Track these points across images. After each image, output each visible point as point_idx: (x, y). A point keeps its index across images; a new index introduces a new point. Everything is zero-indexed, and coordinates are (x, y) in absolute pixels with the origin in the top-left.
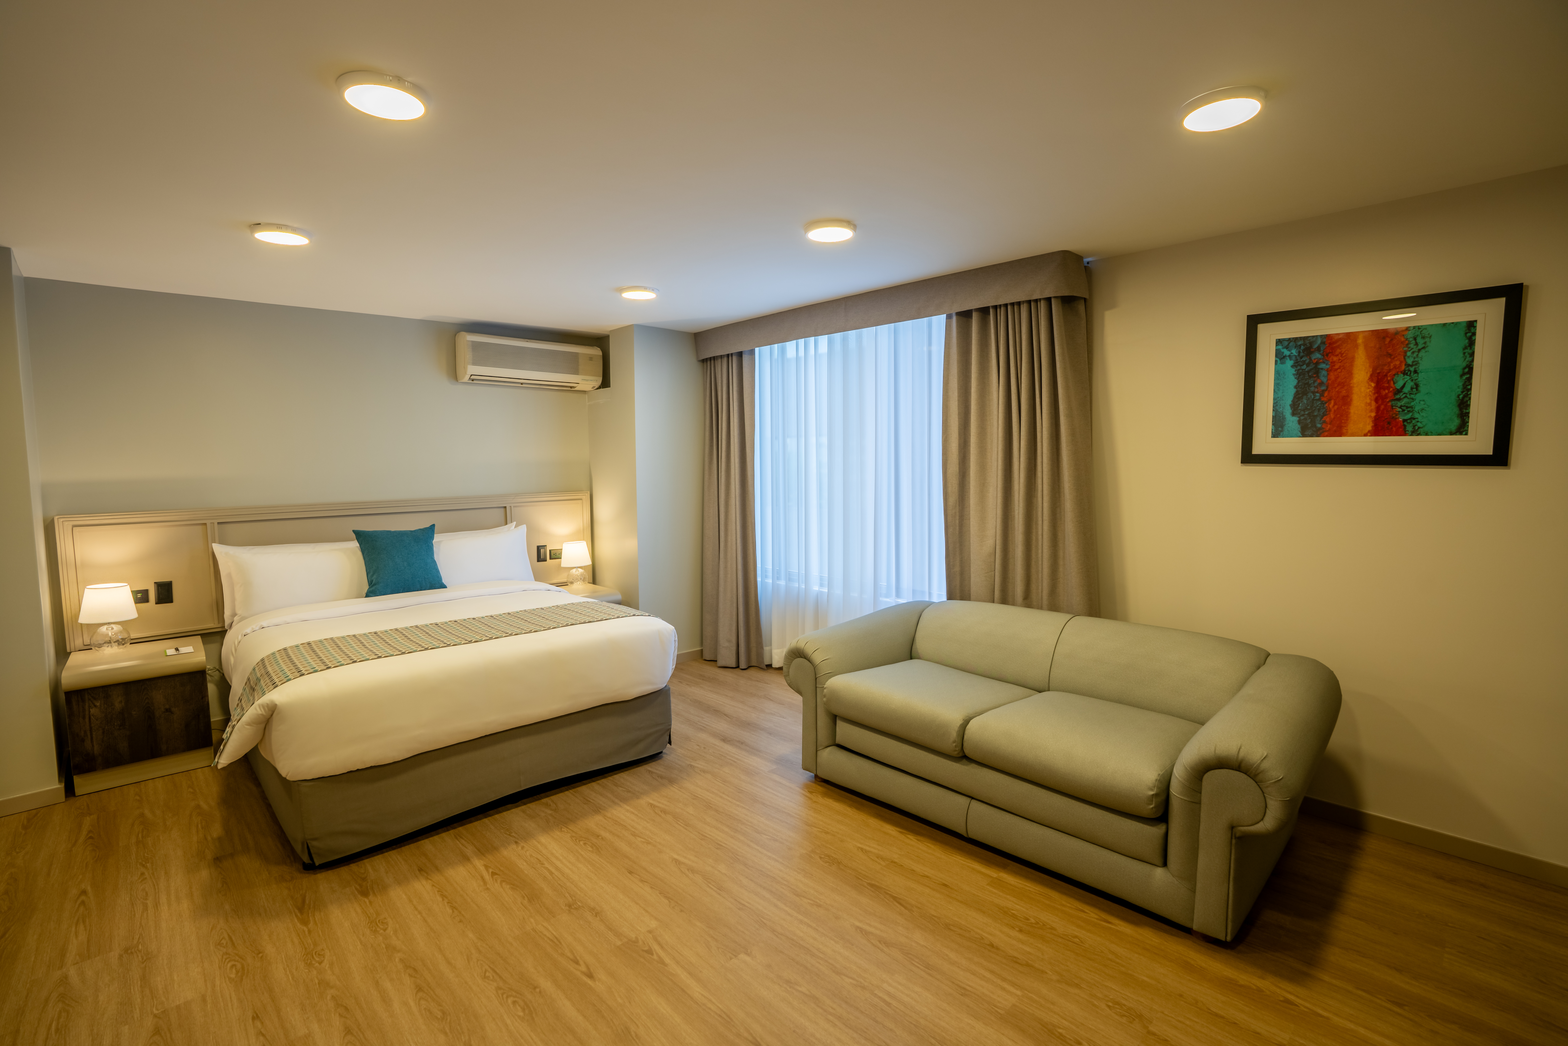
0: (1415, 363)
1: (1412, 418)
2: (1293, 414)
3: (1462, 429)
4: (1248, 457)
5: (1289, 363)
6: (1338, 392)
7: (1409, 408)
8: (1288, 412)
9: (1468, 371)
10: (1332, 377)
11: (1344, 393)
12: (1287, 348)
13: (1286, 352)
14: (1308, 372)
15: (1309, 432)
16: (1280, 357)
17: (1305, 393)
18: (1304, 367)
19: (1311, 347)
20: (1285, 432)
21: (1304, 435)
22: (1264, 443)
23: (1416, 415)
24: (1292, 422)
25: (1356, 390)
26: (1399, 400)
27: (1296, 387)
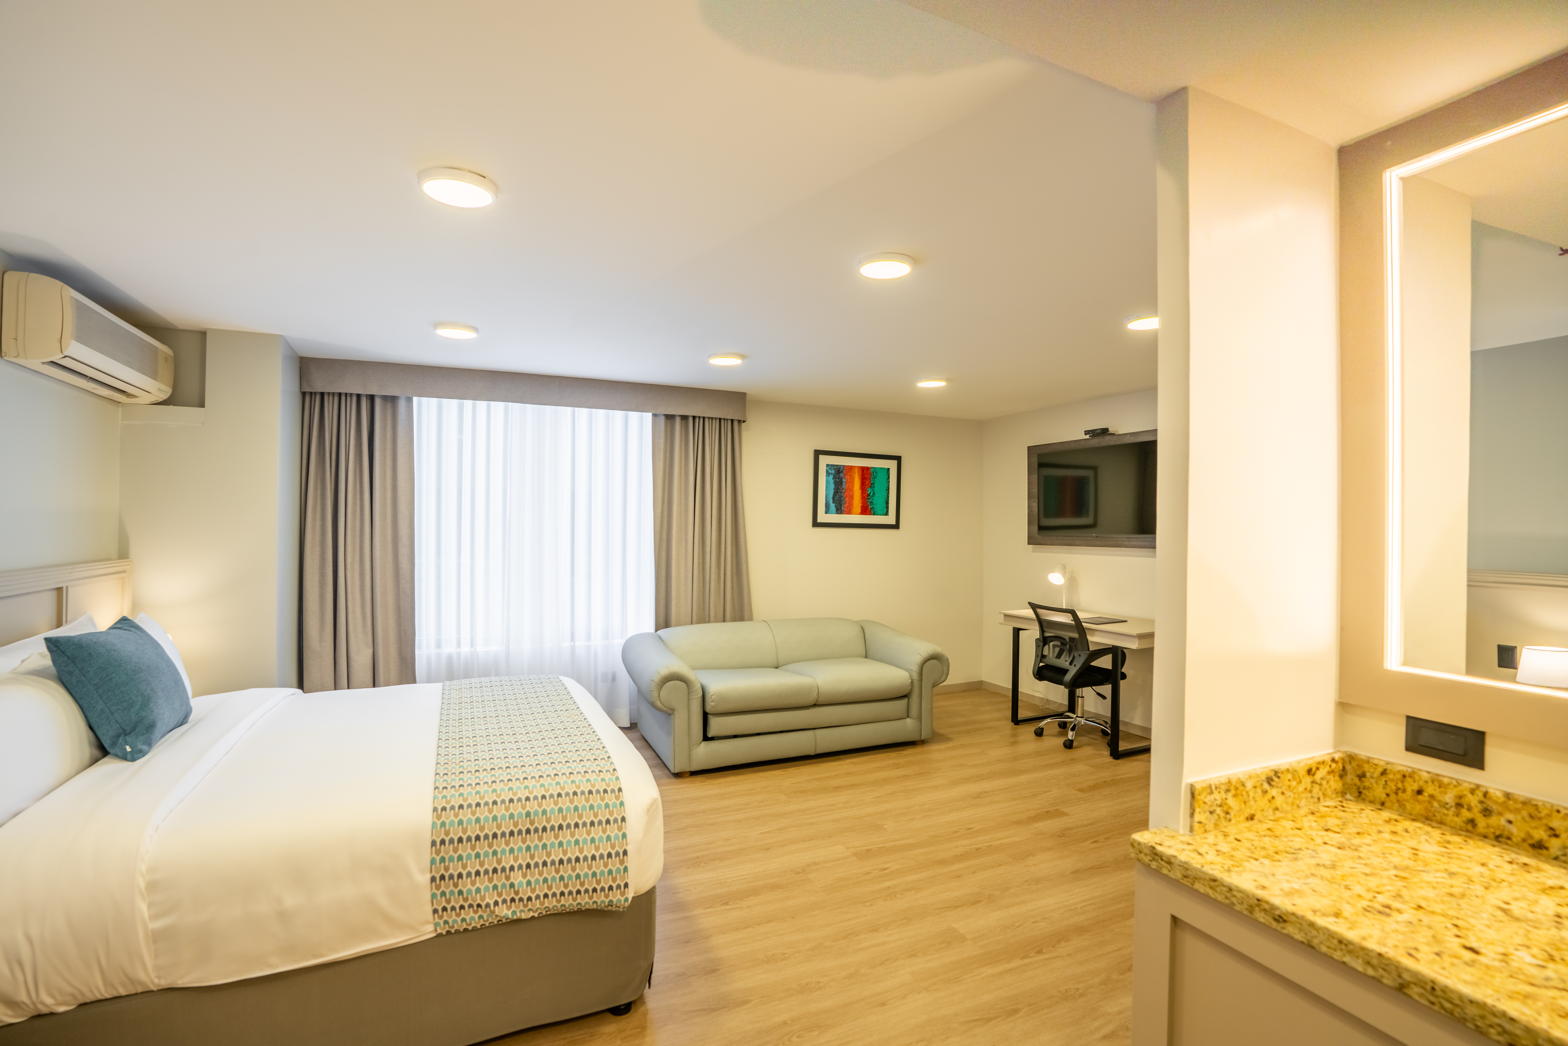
0: (873, 484)
1: (873, 508)
2: (833, 503)
3: (887, 514)
4: (816, 524)
5: (831, 477)
6: (849, 493)
7: (872, 503)
8: (831, 501)
9: (888, 489)
10: (847, 486)
11: (851, 494)
12: (830, 469)
13: (830, 471)
14: (839, 482)
15: (839, 512)
16: (828, 474)
17: (837, 492)
18: (837, 479)
19: (839, 470)
20: (830, 512)
21: (837, 513)
22: (822, 517)
23: (874, 507)
24: (833, 506)
25: (855, 493)
26: (869, 499)
27: (834, 489)
